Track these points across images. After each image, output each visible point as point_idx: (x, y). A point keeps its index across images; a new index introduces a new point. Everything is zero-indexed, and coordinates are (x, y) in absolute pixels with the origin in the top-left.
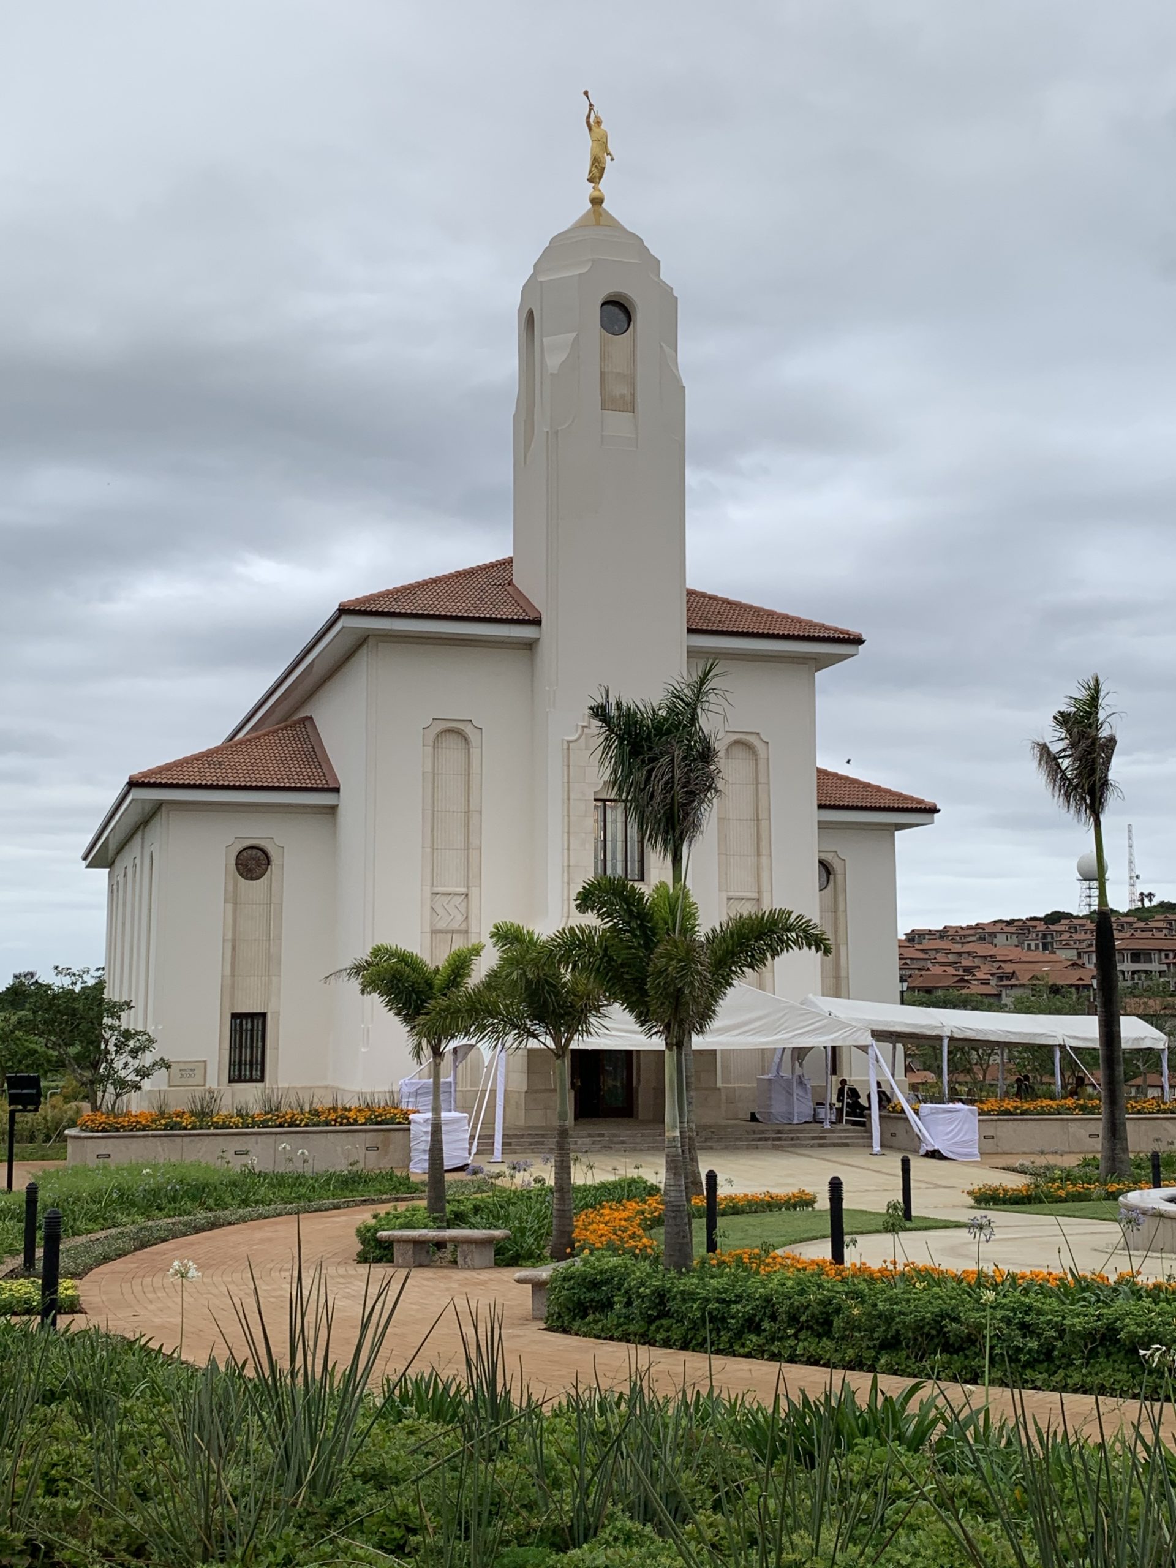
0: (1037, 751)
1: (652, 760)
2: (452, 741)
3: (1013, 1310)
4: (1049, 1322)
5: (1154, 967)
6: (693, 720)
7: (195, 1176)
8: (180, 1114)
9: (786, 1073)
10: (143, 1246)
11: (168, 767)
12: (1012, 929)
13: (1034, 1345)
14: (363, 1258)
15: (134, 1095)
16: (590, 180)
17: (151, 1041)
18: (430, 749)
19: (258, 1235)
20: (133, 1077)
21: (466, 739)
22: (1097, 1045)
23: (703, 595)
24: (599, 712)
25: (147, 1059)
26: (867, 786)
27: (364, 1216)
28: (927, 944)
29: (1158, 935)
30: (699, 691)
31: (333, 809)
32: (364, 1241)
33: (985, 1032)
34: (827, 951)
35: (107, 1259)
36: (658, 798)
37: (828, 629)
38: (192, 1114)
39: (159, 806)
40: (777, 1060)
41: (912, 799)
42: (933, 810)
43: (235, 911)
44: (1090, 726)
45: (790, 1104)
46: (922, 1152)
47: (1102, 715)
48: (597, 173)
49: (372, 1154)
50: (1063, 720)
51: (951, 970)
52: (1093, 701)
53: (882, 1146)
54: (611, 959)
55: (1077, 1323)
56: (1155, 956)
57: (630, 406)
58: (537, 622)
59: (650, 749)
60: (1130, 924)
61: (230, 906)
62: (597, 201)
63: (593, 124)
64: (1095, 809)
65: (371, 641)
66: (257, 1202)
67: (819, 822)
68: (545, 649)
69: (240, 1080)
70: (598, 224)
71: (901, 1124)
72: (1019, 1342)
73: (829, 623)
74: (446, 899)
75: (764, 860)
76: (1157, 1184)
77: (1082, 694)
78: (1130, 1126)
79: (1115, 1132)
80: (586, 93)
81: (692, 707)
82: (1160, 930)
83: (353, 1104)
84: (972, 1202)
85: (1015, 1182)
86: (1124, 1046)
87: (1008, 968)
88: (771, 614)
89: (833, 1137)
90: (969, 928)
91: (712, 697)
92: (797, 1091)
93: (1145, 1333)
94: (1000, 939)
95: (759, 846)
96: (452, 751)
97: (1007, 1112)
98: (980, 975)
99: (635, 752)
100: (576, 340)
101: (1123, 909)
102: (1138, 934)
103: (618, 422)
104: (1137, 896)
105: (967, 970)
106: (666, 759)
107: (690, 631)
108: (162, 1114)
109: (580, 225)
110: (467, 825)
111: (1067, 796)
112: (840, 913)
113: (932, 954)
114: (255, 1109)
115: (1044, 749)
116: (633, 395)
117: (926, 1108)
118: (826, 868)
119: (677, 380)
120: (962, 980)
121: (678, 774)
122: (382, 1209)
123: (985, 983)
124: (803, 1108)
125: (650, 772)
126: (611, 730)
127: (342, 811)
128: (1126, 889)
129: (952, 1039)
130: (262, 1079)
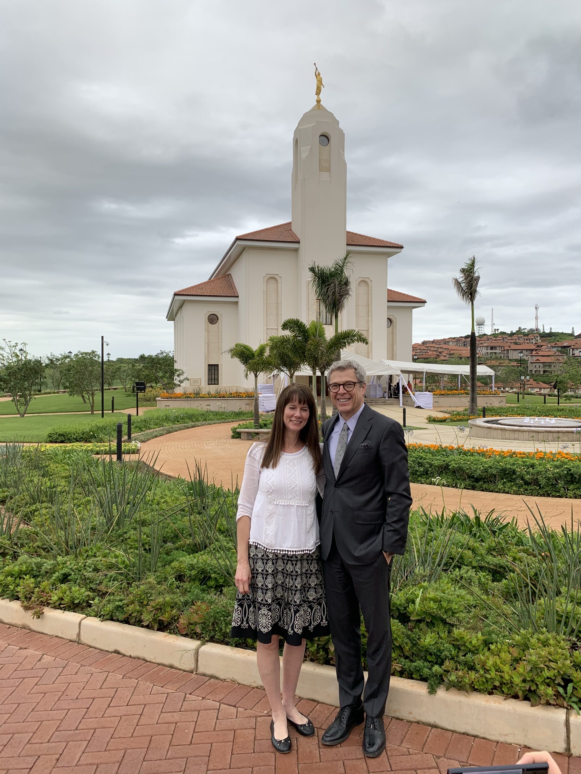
0: (454, 281)
1: (329, 285)
2: (272, 281)
3: (416, 458)
4: (427, 462)
5: (497, 351)
6: (342, 271)
7: (190, 412)
8: (190, 394)
9: (375, 383)
10: (170, 433)
11: (186, 289)
12: (454, 340)
13: (422, 469)
14: (233, 437)
15: (178, 388)
16: (316, 94)
17: (183, 372)
18: (265, 283)
19: (206, 429)
20: (178, 383)
21: (276, 280)
22: (469, 374)
23: (353, 233)
24: (312, 270)
25: (182, 378)
26: (404, 295)
27: (235, 425)
28: (428, 345)
29: (499, 341)
30: (344, 263)
31: (237, 303)
32: (234, 432)
33: (437, 370)
34: (367, 343)
35: (156, 436)
36: (330, 297)
37: (392, 243)
38: (194, 394)
39: (184, 301)
40: (372, 379)
41: (418, 298)
42: (425, 302)
43: (208, 334)
44: (471, 272)
45: (376, 392)
46: (415, 406)
47: (475, 269)
48: (318, 92)
49: (247, 406)
50: (463, 271)
51: (435, 353)
52: (473, 264)
53: (403, 404)
54: (295, 346)
55: (436, 463)
56: (498, 348)
57: (329, 170)
58: (299, 242)
59: (328, 281)
60: (491, 338)
61: (207, 332)
62: (318, 101)
63: (317, 75)
64: (472, 299)
65: (246, 249)
66: (209, 420)
67: (388, 306)
68: (302, 252)
69: (211, 384)
70: (319, 109)
71: (409, 398)
72: (417, 468)
73: (392, 242)
74: (271, 330)
75: (370, 318)
76: (484, 417)
77: (469, 262)
78: (478, 399)
79: (473, 401)
80: (315, 64)
81: (342, 267)
82: (500, 340)
83: (242, 391)
84: (427, 421)
85: (441, 415)
86: (478, 374)
87: (452, 352)
88: (374, 239)
89: (388, 402)
90: (441, 340)
91: (349, 264)
92: (378, 388)
93: (458, 467)
94: (451, 343)
95: (369, 313)
96: (272, 283)
97: (442, 395)
98: (443, 354)
99: (323, 282)
100: (311, 148)
101: (489, 334)
102: (493, 341)
103: (325, 176)
104: (493, 330)
105: (440, 353)
106: (332, 285)
107: (347, 245)
108: (185, 394)
109: (313, 110)
110: (277, 308)
111: (463, 295)
112: (394, 335)
113: (429, 348)
114: (213, 392)
115: (456, 280)
116: (330, 166)
117: (416, 393)
118: (390, 320)
119: (344, 161)
120: (438, 356)
121: (337, 289)
122: (241, 423)
123: (445, 356)
124: (379, 393)
125: (328, 289)
126: (316, 275)
127: (239, 303)
128: (490, 328)
129: (427, 373)
130: (218, 384)
